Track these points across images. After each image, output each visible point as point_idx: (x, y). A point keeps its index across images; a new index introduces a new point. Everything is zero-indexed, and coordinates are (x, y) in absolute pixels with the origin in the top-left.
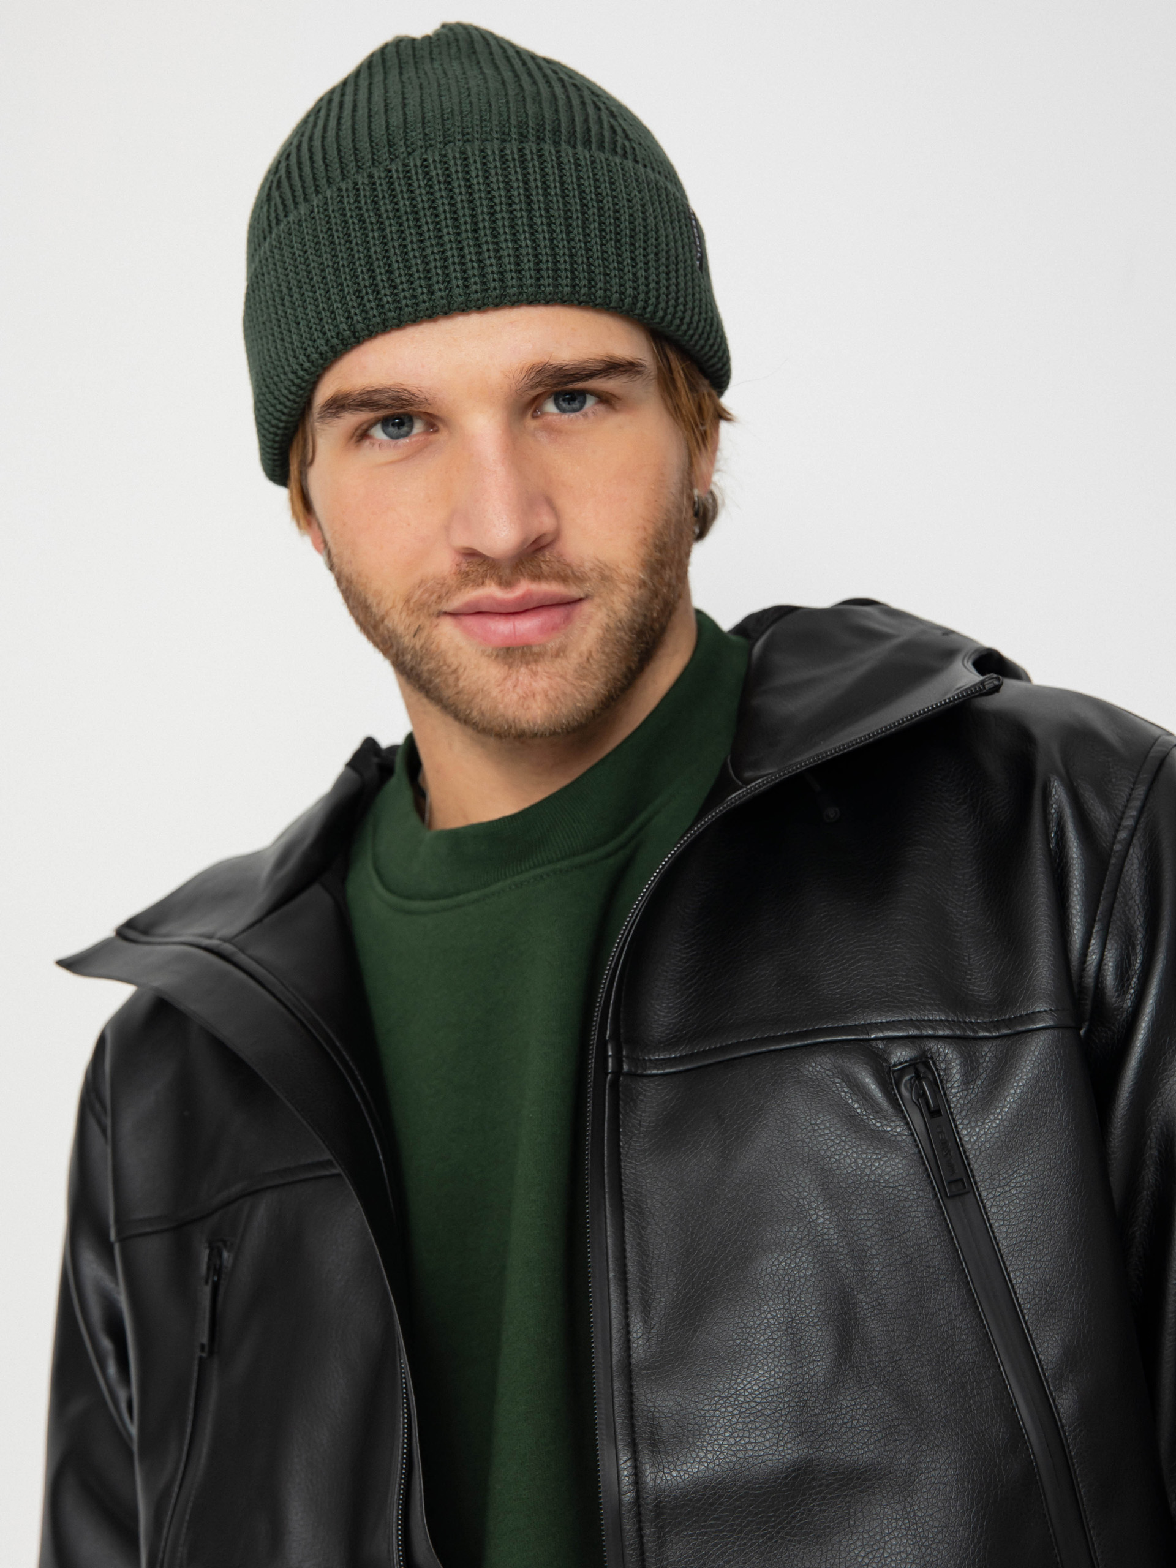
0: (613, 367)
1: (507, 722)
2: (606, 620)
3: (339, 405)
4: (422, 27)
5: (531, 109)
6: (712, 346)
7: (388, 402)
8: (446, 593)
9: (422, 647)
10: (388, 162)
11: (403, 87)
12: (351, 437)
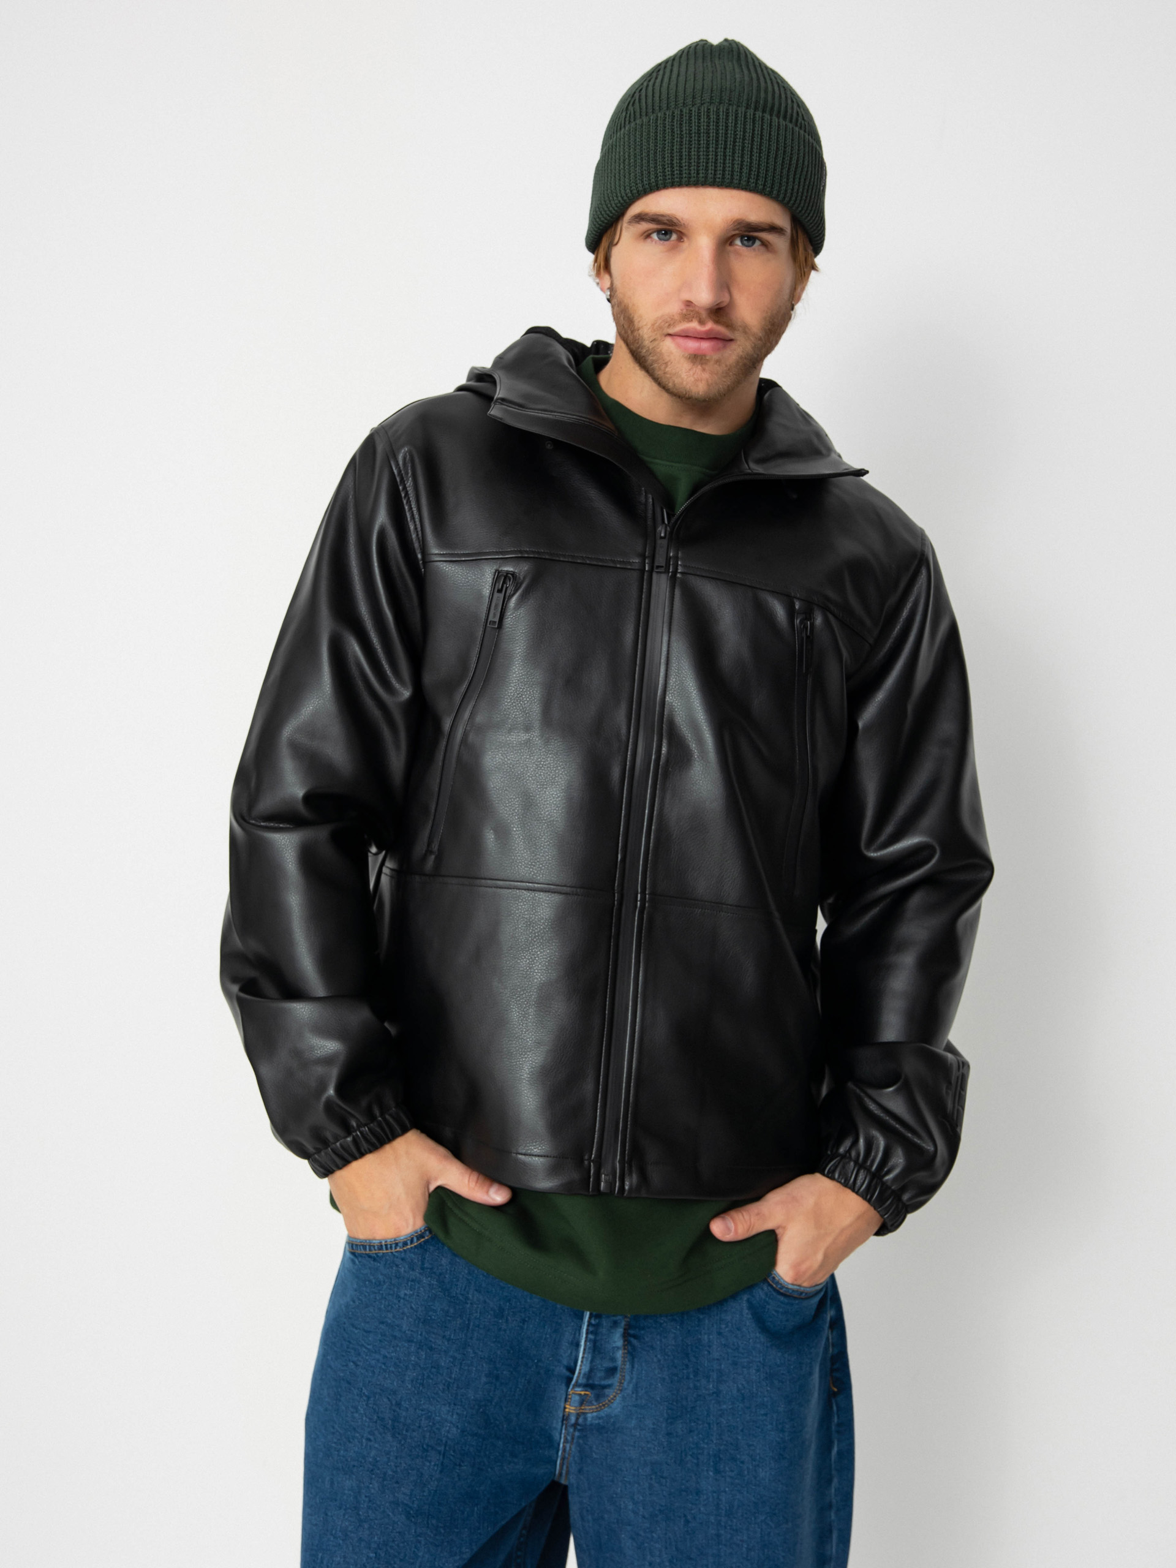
0: (773, 229)
1: (686, 390)
2: (741, 353)
3: (640, 218)
4: (715, 40)
5: (762, 95)
6: (819, 231)
7: (666, 222)
8: (671, 323)
9: (653, 348)
10: (691, 106)
11: (704, 70)
12: (642, 235)
